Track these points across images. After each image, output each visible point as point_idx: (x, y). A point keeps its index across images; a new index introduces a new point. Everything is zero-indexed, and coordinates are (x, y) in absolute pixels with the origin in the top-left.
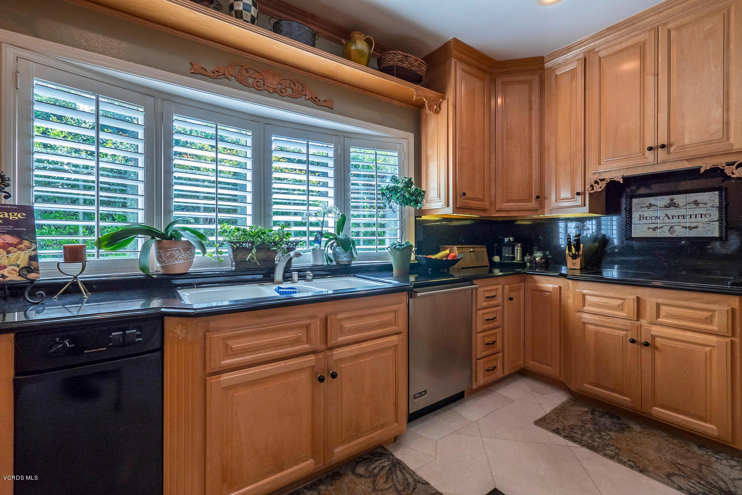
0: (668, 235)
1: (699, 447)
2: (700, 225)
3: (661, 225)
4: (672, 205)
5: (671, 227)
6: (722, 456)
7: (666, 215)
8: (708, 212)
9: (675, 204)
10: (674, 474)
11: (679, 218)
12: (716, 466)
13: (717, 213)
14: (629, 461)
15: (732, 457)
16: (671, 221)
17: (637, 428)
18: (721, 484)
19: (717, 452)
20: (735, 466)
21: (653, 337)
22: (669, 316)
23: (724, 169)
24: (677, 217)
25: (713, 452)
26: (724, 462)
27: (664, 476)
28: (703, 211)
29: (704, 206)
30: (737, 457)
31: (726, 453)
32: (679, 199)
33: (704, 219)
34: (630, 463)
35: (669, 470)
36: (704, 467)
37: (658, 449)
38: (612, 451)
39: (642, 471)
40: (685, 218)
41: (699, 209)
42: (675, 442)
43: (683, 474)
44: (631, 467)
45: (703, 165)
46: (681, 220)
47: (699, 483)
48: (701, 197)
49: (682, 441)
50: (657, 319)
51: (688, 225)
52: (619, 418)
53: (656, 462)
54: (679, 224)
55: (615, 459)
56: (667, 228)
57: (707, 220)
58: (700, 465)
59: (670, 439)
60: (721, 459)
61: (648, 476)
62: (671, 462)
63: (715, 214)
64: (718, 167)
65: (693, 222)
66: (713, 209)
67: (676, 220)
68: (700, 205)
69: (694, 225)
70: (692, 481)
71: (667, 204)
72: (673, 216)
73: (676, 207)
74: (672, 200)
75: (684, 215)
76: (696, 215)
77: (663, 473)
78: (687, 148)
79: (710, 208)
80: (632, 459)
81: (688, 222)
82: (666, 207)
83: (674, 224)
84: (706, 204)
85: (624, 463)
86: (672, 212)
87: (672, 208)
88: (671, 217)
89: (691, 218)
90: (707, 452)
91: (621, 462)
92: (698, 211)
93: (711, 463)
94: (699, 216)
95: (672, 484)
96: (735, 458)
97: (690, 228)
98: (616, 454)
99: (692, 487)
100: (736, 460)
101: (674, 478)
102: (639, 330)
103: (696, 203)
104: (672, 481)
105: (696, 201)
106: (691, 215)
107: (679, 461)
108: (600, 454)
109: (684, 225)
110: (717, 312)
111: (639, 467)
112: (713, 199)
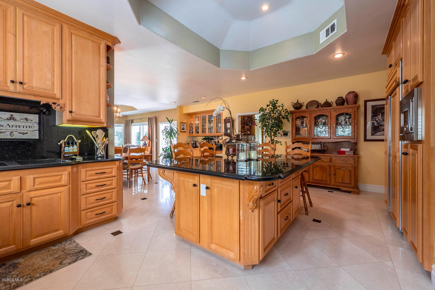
0: (9, 137)
1: (54, 246)
2: (29, 132)
3: (4, 131)
4: (11, 118)
5: (11, 132)
6: (64, 243)
7: (8, 124)
8: (33, 125)
9: (14, 118)
10: (62, 262)
11: (16, 127)
12: (66, 247)
13: (38, 126)
14: (40, 274)
15: (66, 241)
16: (11, 128)
17: (21, 260)
18: (76, 250)
19: (61, 243)
20: (71, 243)
21: (31, 198)
22: (40, 183)
23: (52, 105)
24: (15, 126)
25: (60, 244)
26: (66, 244)
27: (60, 265)
28: (30, 125)
29: (30, 121)
30: (68, 239)
31: (63, 241)
32: (16, 115)
33: (31, 129)
34: (42, 274)
35: (58, 262)
36: (65, 251)
37: (43, 260)
38: (26, 278)
39: (51, 272)
40: (20, 127)
41: (28, 123)
42: (44, 252)
43: (63, 259)
44: (45, 275)
45: (42, 101)
46: (18, 128)
47: (71, 256)
48: (30, 116)
49: (46, 249)
50: (34, 187)
51: (22, 132)
52: (4, 264)
53: (50, 264)
54: (17, 131)
55: (34, 279)
56: (9, 133)
57: (32, 129)
58: (62, 251)
59: (41, 252)
60: (65, 244)
61: (55, 271)
62: (54, 259)
63: (37, 127)
64: (49, 104)
65: (25, 130)
66: (35, 124)
67: (14, 128)
68: (29, 121)
69: (25, 132)
70: (69, 258)
71: (8, 118)
72: (12, 126)
73: (14, 120)
74: (12, 115)
75: (19, 126)
76: (26, 126)
77: (58, 265)
78: (34, 89)
79: (34, 123)
80: (40, 272)
81: (22, 130)
82: (7, 119)
83: (13, 131)
84: (32, 121)
85: (40, 277)
86: (11, 123)
87: (12, 120)
88: (11, 126)
89: (23, 127)
90: (58, 246)
91: (37, 278)
92: (28, 124)
93: (64, 248)
94: (28, 127)
95: (65, 265)
96: (68, 240)
97: (23, 134)
98: (30, 277)
99: (72, 259)
100: (69, 241)
101: (64, 262)
102: (22, 198)
103: (26, 119)
104: (65, 264)
105: (27, 118)
106: (23, 126)
107: (56, 256)
108: (24, 285)
109: (20, 131)
110: (63, 175)
111: (48, 272)
112: (36, 118)
